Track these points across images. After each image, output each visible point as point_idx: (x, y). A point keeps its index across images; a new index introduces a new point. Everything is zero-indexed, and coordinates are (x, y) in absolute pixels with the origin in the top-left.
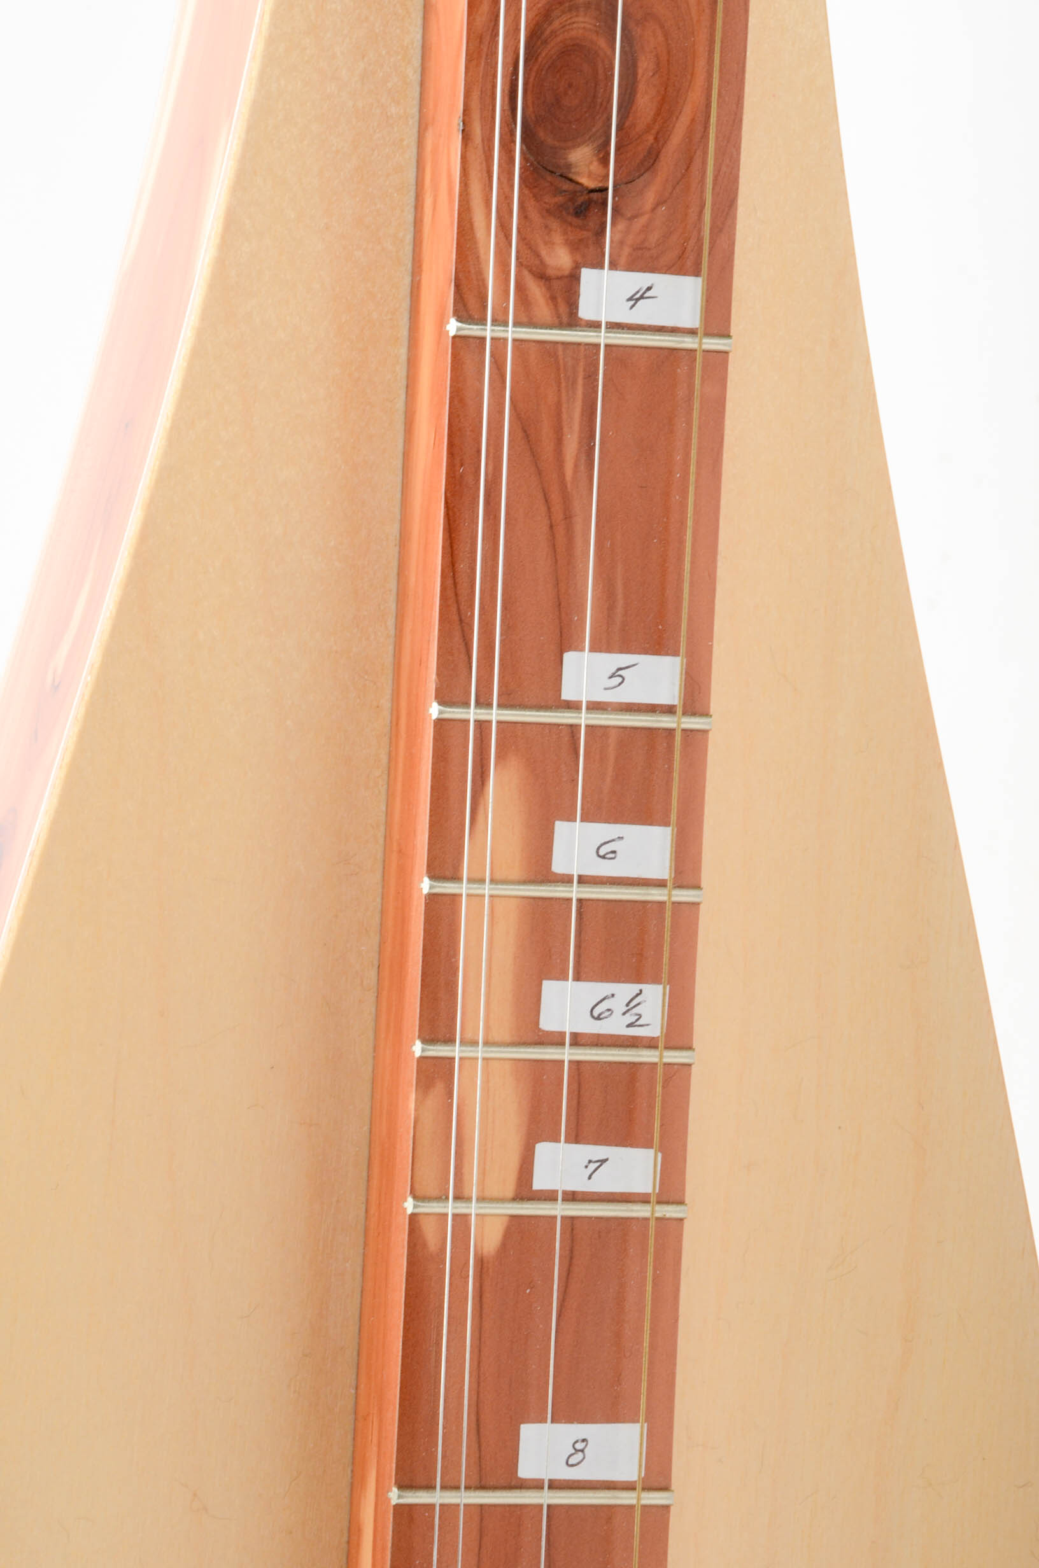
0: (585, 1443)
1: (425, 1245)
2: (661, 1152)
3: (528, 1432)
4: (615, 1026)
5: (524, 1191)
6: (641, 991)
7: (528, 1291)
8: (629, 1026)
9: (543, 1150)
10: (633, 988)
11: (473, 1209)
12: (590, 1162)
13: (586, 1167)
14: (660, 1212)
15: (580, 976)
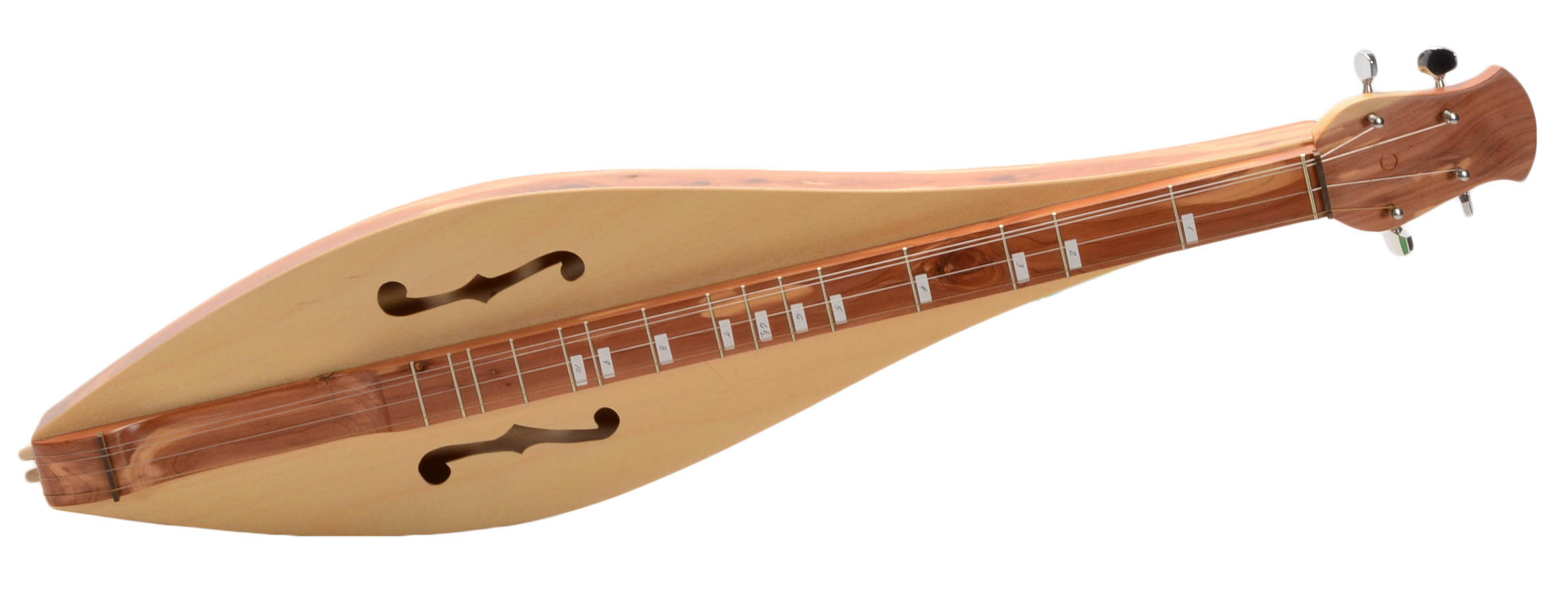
0: (665, 349)
1: (700, 300)
2: (735, 348)
3: (665, 335)
4: (760, 330)
5: (717, 320)
6: (770, 333)
7: (696, 326)
8: (761, 333)
9: (728, 321)
10: (769, 331)
11: (710, 309)
13: (727, 331)
14: (721, 352)
15: (769, 318)
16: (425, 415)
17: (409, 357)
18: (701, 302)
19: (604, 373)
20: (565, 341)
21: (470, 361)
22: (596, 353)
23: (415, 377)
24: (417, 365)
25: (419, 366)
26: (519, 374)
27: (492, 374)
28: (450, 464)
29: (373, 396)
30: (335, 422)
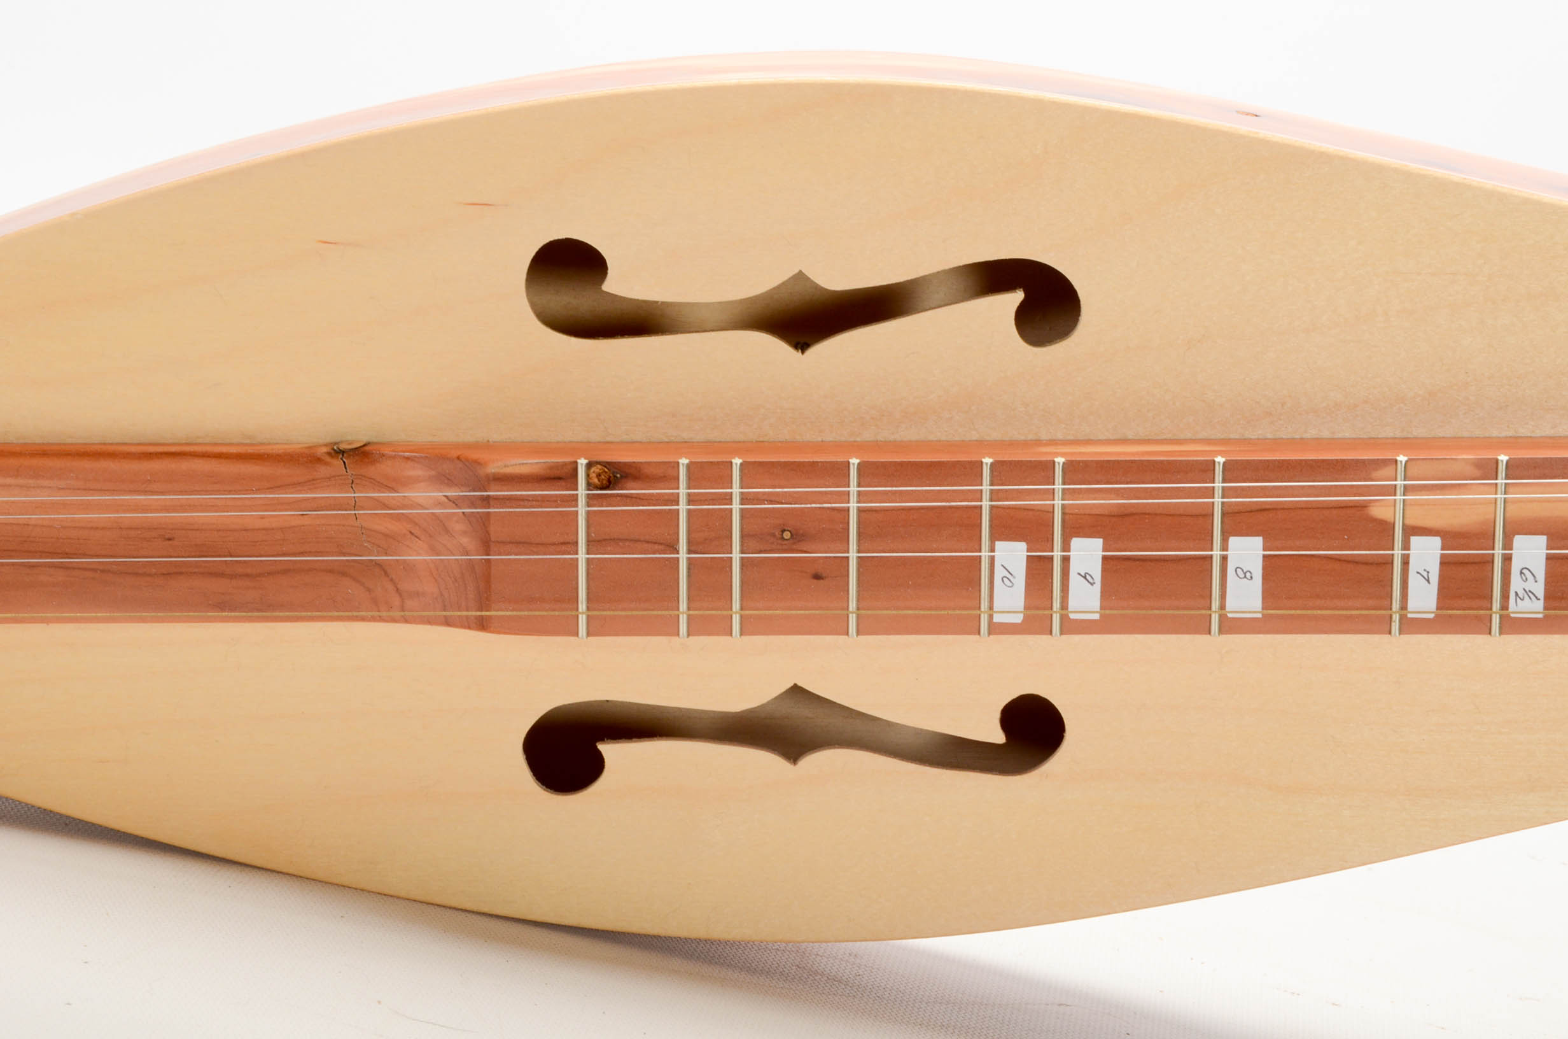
0: (1250, 578)
1: (1376, 470)
2: (1434, 617)
3: (1257, 542)
4: (1516, 584)
5: (1411, 531)
6: (1539, 599)
7: (1346, 537)
8: (1517, 594)
9: (1437, 541)
10: (1540, 593)
11: (1399, 497)
12: (1428, 572)
13: (1425, 570)
14: (1396, 618)
15: (1549, 558)
16: (582, 606)
17: (579, 448)
18: (1375, 474)
19: (1072, 604)
20: (994, 496)
21: (736, 490)
22: (1066, 547)
23: (582, 501)
24: (596, 469)
25: (599, 475)
26: (853, 555)
27: (783, 538)
28: (607, 749)
29: (458, 527)
30: (340, 571)
